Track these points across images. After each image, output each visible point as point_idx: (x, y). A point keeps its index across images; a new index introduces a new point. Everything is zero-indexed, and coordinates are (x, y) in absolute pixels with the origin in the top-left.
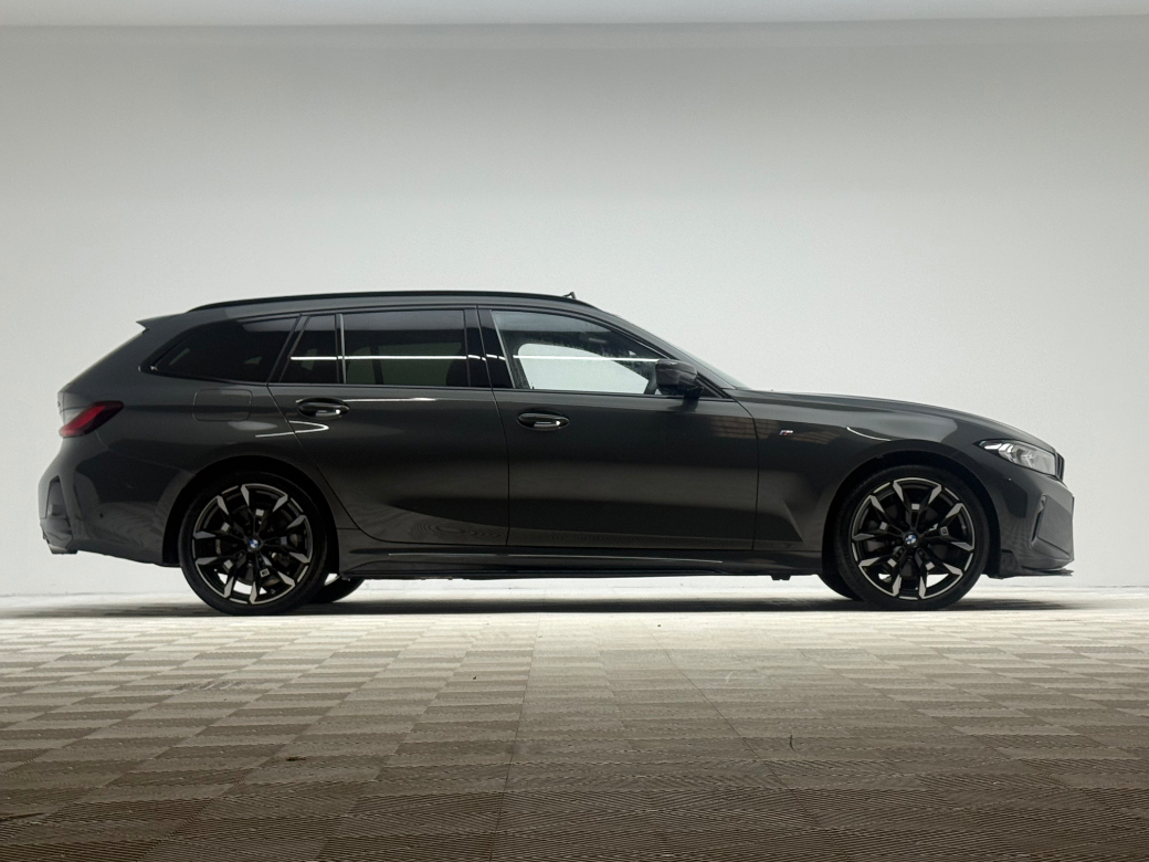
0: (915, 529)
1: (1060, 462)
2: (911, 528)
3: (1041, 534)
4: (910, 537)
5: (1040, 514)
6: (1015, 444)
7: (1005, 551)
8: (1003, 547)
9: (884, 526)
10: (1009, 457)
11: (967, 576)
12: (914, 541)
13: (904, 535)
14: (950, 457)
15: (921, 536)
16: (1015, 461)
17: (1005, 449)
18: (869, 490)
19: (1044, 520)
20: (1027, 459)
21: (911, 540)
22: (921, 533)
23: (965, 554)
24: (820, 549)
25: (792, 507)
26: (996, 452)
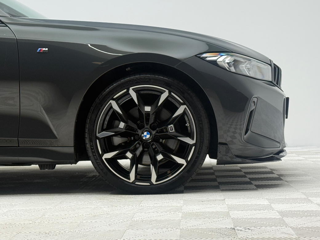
0: (148, 126)
1: (277, 71)
2: (146, 126)
3: (253, 128)
4: (145, 133)
5: (252, 112)
6: (232, 56)
7: (222, 144)
8: (220, 140)
9: (122, 125)
10: (226, 66)
11: (190, 165)
12: (148, 136)
13: (139, 132)
14: (175, 67)
15: (154, 132)
16: (233, 69)
17: (224, 60)
18: (110, 96)
19: (256, 117)
20: (245, 68)
21: (146, 136)
22: (154, 130)
23: (188, 147)
24: (72, 143)
25: (48, 110)
26: (214, 63)
